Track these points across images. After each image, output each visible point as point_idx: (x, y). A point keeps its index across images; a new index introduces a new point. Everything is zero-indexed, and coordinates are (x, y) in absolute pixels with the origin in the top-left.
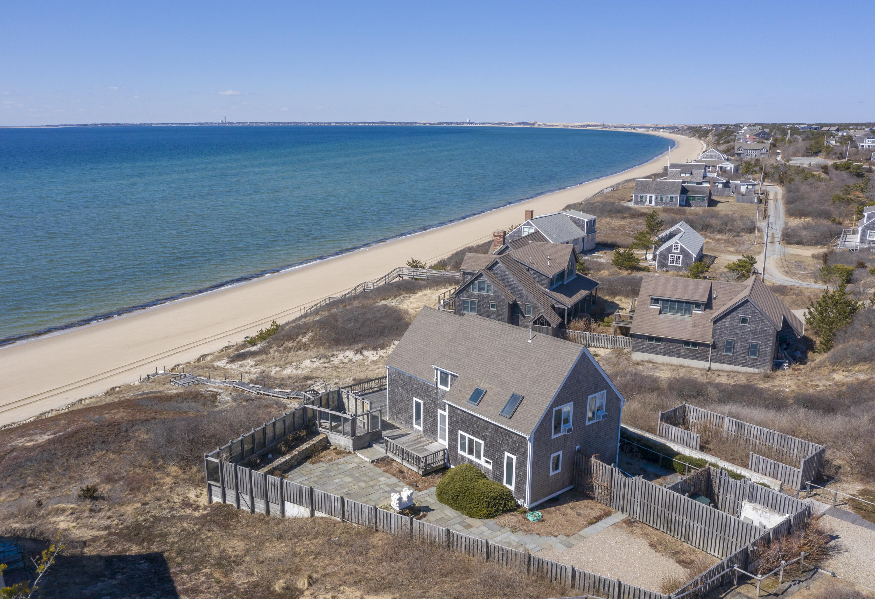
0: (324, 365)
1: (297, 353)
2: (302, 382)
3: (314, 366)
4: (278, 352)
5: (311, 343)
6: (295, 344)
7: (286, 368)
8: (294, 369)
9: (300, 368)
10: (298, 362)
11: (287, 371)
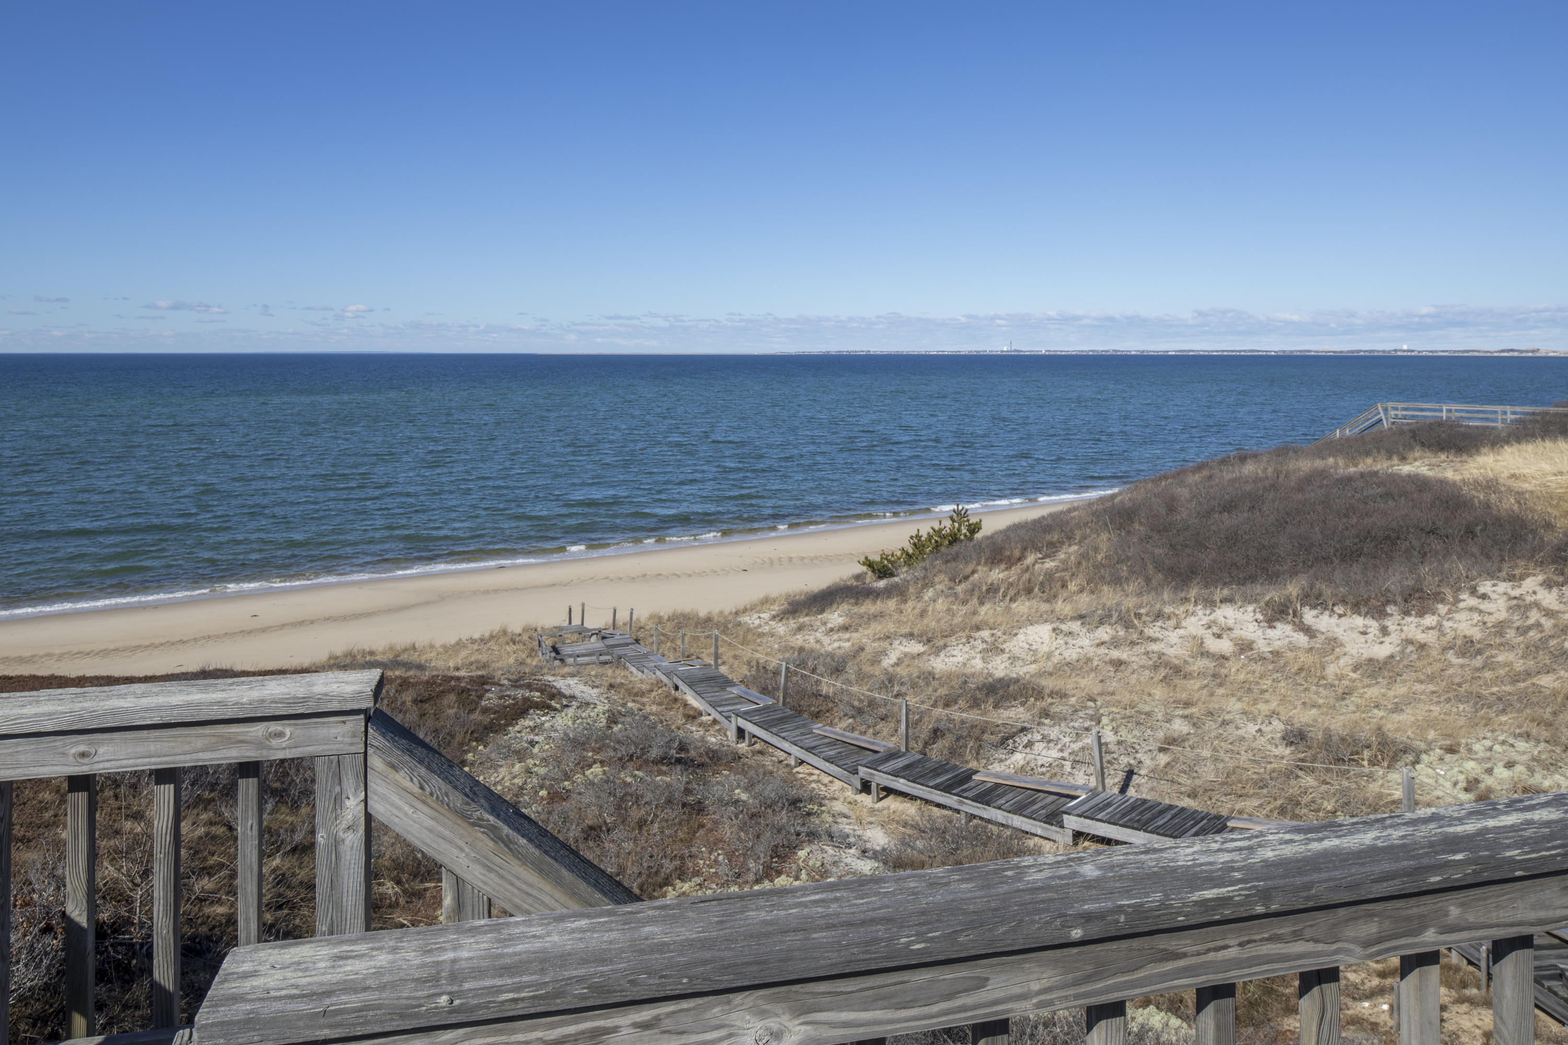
0: (1115, 654)
1: (1014, 606)
2: (975, 704)
3: (1071, 654)
4: (948, 596)
5: (1074, 577)
6: (1013, 574)
7: (945, 646)
8: (979, 656)
9: (1003, 651)
10: (999, 634)
11: (946, 660)
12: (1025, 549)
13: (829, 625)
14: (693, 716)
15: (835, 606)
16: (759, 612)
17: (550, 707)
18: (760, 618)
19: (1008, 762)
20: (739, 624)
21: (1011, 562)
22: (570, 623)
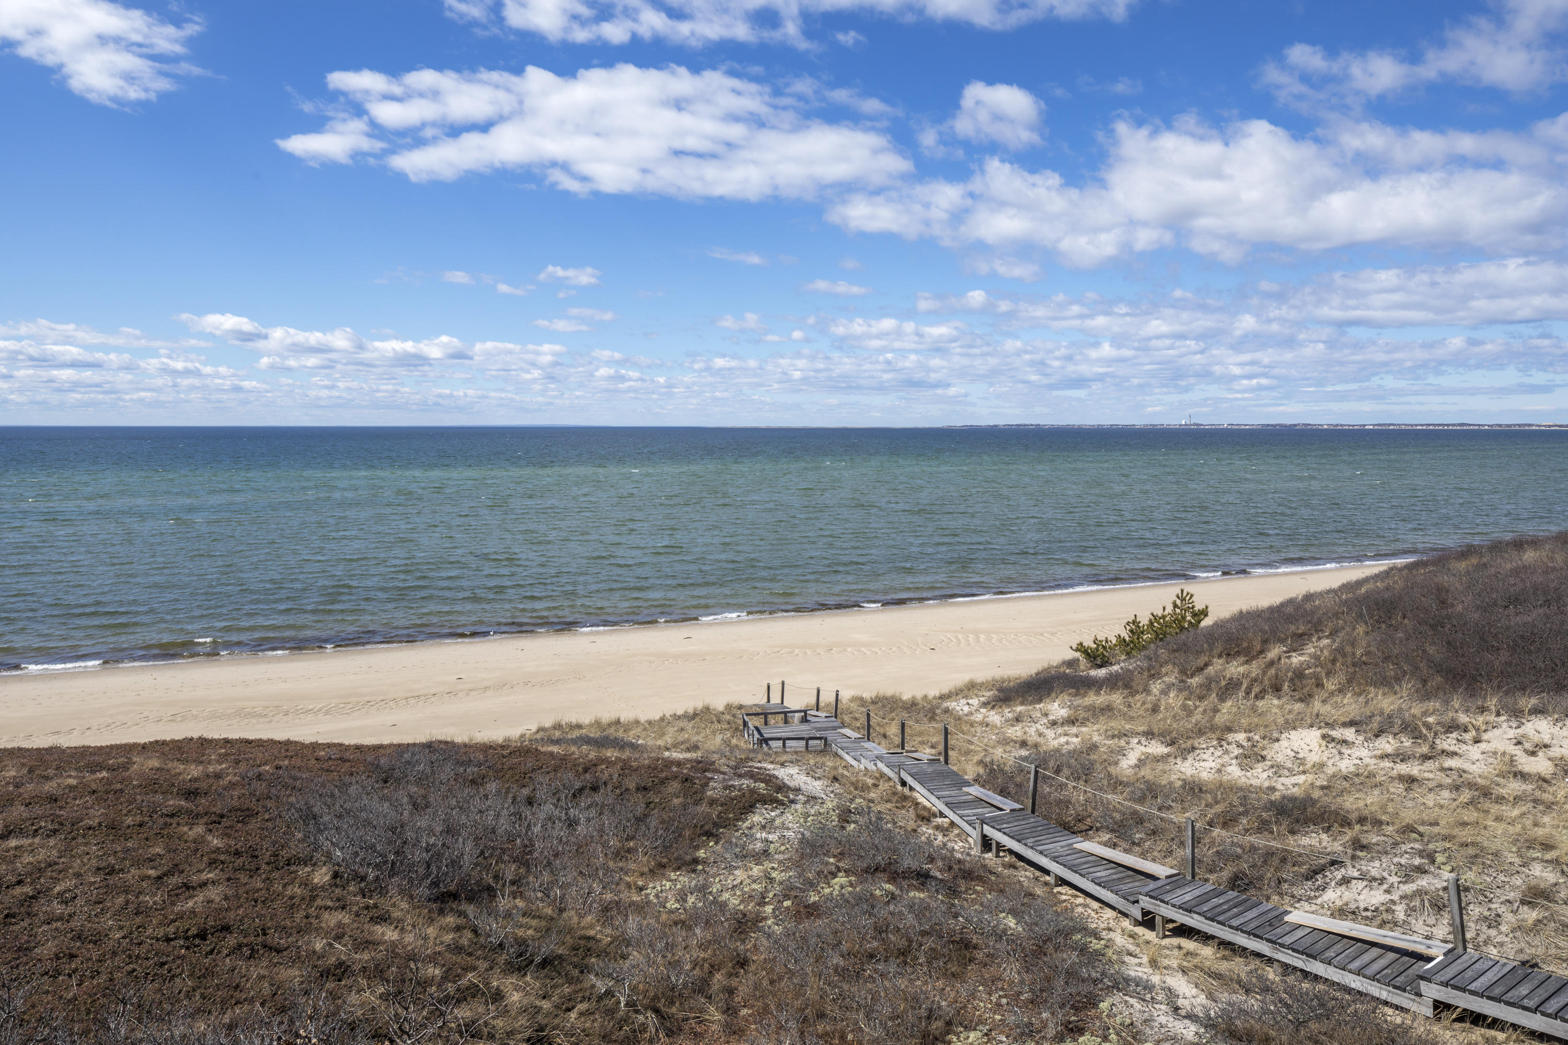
0: (1403, 768)
1: (1260, 703)
2: (1263, 827)
3: (1346, 765)
4: (1180, 690)
5: (1328, 674)
6: (1255, 668)
7: (1194, 749)
8: (1234, 761)
9: (1264, 758)
10: (1257, 738)
11: (1196, 764)
12: (1265, 642)
13: (1051, 717)
14: (926, 817)
15: (1053, 695)
16: (966, 697)
17: (777, 801)
18: (968, 704)
19: (1319, 901)
20: (947, 711)
21: (1250, 656)
22: (769, 701)
